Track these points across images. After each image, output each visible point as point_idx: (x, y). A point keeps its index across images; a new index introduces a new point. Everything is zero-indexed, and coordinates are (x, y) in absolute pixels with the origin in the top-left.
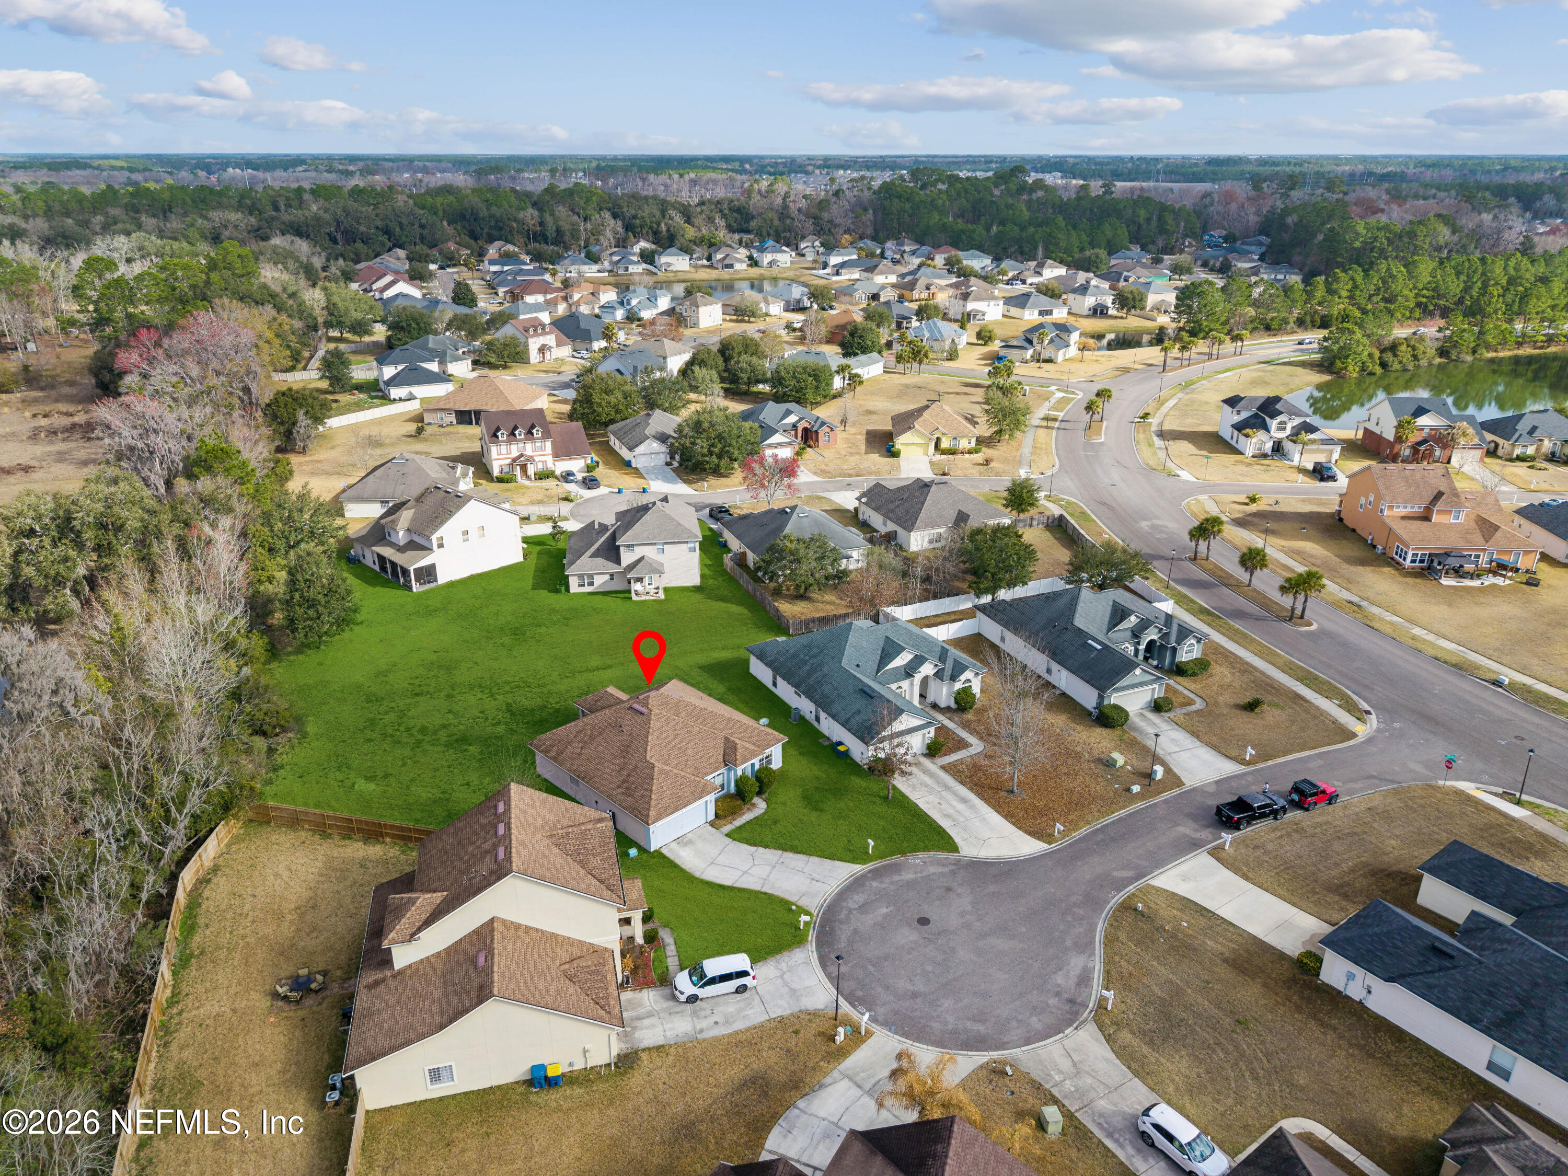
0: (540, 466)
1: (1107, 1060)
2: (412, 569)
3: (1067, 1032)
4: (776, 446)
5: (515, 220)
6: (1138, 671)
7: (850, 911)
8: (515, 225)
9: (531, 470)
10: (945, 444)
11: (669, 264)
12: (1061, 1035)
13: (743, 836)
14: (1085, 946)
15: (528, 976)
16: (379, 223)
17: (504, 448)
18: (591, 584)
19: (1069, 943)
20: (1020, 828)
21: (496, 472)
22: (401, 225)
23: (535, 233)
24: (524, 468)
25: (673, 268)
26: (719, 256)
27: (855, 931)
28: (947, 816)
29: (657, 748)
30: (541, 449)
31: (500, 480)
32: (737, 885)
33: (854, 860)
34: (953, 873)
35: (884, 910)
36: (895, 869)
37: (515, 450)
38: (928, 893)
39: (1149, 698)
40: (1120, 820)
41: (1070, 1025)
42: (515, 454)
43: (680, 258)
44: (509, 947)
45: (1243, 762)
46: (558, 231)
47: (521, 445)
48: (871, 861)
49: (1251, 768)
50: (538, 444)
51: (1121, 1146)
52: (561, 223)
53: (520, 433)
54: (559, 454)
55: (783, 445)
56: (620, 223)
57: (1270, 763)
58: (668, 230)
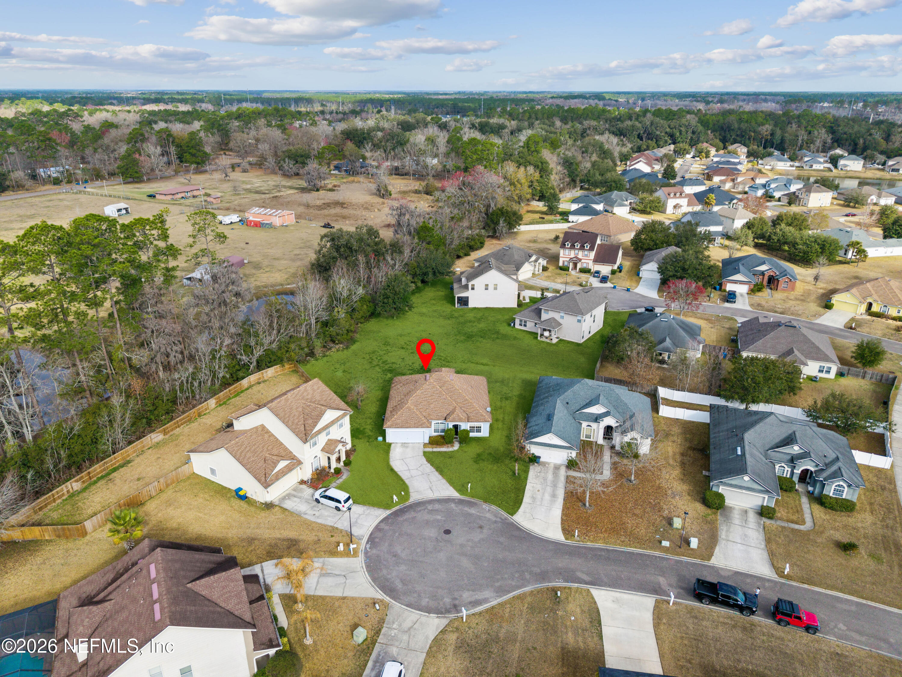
0: (585, 265)
1: (427, 638)
2: (456, 296)
3: (431, 615)
4: (735, 282)
5: (754, 132)
6: (746, 478)
7: (426, 508)
8: (753, 134)
9: (579, 266)
10: (875, 308)
11: (846, 166)
12: (427, 614)
13: (429, 458)
14: (501, 591)
15: (247, 449)
16: (668, 130)
17: (567, 251)
18: (525, 326)
19: (497, 584)
20: (562, 524)
21: (561, 264)
22: (680, 132)
23: (766, 141)
24: (575, 265)
25: (848, 168)
26: (890, 163)
27: (414, 518)
28: (533, 498)
29: (418, 397)
30: (586, 256)
31: (561, 269)
32: (399, 473)
33: (458, 491)
34: (496, 522)
35: (439, 517)
36: (471, 504)
37: (573, 254)
38: (469, 523)
39: (760, 503)
40: (632, 553)
41: (438, 614)
42: (572, 256)
43: (856, 162)
44: (254, 436)
45: (780, 572)
46: (783, 141)
47: (577, 252)
48: (466, 495)
49: (782, 580)
50: (586, 253)
51: (373, 669)
52: (786, 135)
53: (578, 245)
54: (597, 260)
55: (742, 282)
56: (831, 136)
57: (806, 586)
58: (864, 143)
